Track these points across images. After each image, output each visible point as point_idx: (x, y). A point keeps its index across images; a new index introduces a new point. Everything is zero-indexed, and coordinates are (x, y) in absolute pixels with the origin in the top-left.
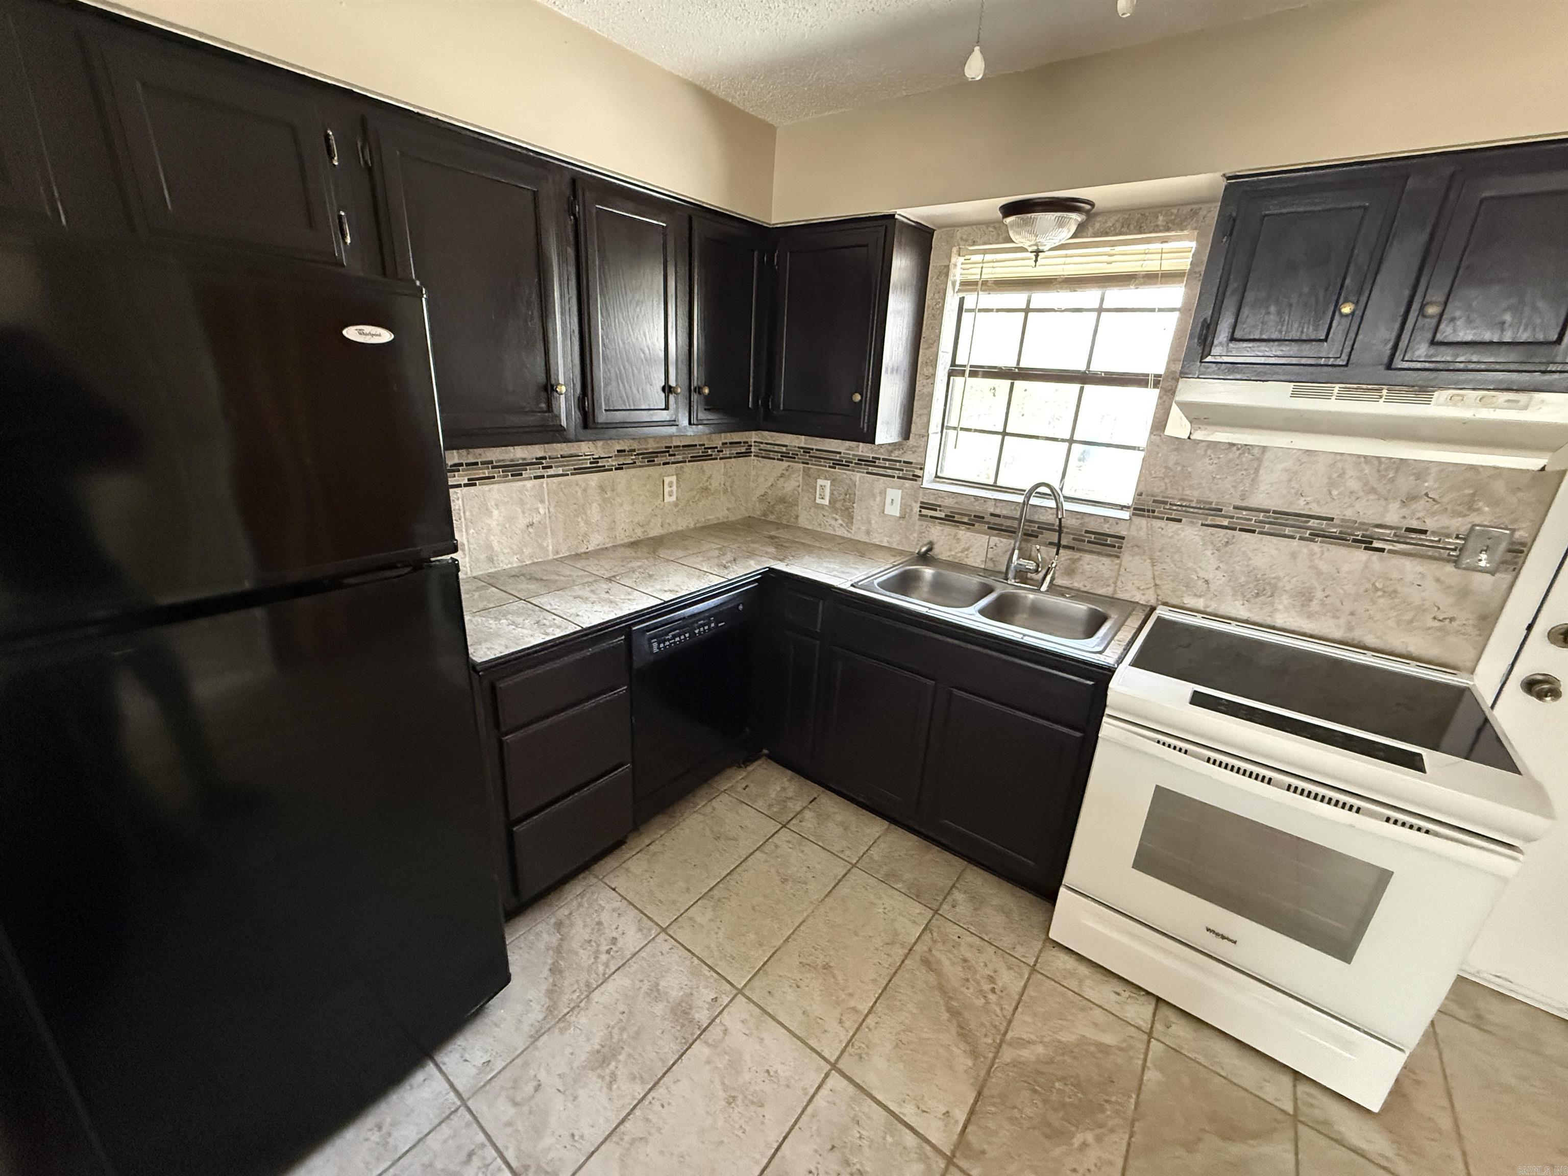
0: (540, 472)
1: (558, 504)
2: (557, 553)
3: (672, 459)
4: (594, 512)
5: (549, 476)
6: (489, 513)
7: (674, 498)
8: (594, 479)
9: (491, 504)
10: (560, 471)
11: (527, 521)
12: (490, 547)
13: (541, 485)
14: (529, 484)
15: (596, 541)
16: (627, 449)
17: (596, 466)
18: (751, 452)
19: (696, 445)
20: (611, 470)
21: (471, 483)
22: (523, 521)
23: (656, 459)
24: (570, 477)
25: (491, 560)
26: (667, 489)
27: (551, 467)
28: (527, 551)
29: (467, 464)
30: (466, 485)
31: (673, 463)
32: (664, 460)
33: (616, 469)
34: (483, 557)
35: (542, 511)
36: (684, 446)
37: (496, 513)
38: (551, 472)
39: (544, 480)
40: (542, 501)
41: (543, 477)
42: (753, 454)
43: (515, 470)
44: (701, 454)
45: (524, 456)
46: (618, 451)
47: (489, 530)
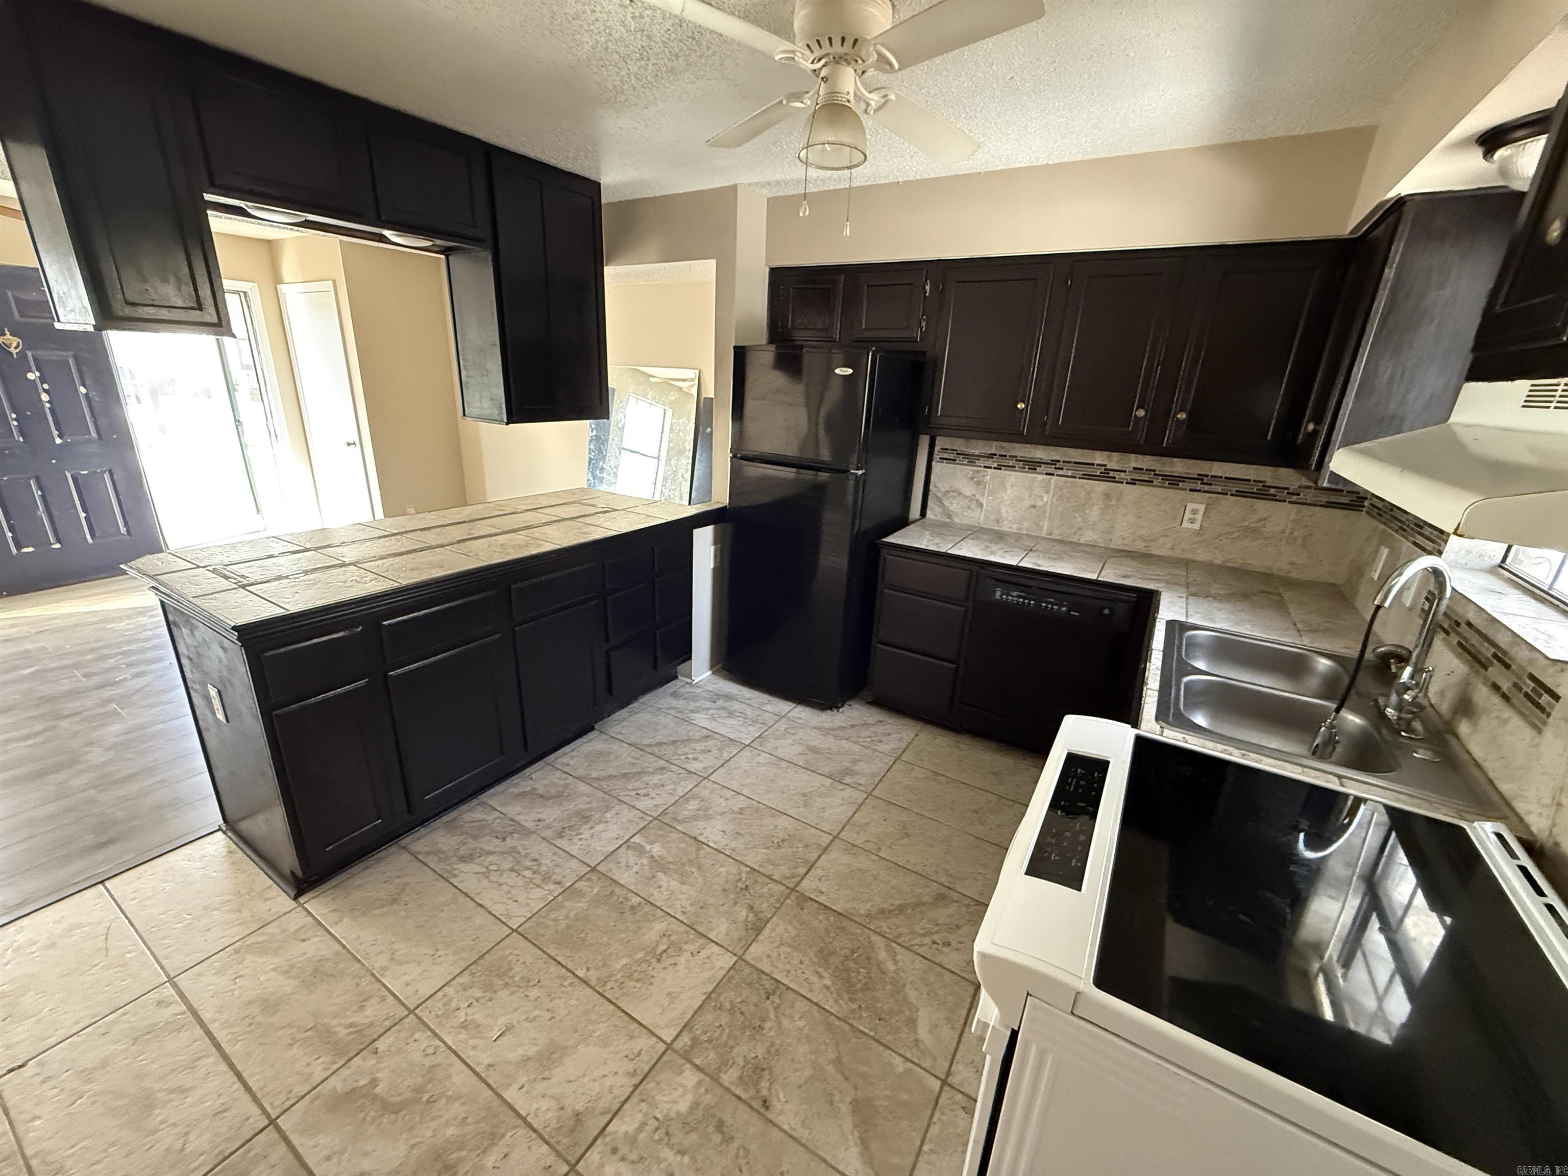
0: (1052, 470)
1: (1060, 499)
2: (1050, 534)
3: (1206, 488)
4: (1094, 514)
5: (1058, 475)
6: (1005, 489)
7: (1197, 526)
8: (1100, 487)
9: (1008, 484)
10: (1070, 473)
11: (1032, 502)
12: (999, 512)
13: (1050, 480)
14: (1040, 477)
15: (1088, 536)
16: (1145, 467)
17: (1106, 476)
18: (1364, 506)
19: (1249, 480)
20: (1122, 483)
21: (998, 468)
22: (1028, 503)
23: (1181, 484)
24: (1077, 480)
25: (997, 521)
26: (1188, 515)
27: (1062, 469)
28: (1026, 524)
29: (1000, 455)
30: (995, 468)
31: (1205, 492)
32: (1193, 486)
33: (1127, 483)
34: (992, 517)
35: (1045, 499)
36: (1226, 478)
37: (1009, 492)
38: (1060, 472)
39: (1054, 478)
40: (1047, 493)
41: (1053, 475)
42: (1364, 509)
43: (1032, 465)
44: (1255, 490)
45: (1042, 457)
46: (1134, 468)
47: (1002, 501)
